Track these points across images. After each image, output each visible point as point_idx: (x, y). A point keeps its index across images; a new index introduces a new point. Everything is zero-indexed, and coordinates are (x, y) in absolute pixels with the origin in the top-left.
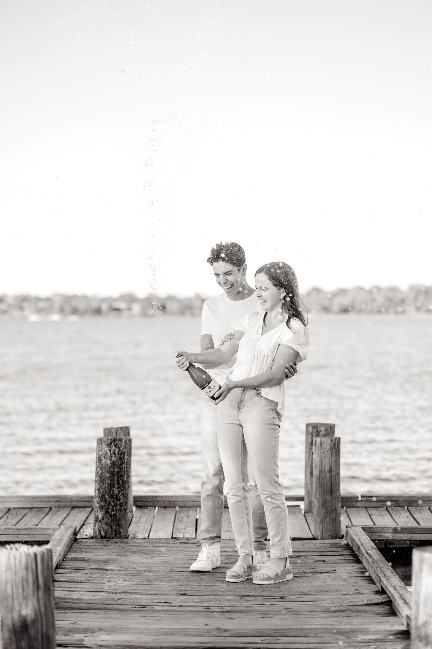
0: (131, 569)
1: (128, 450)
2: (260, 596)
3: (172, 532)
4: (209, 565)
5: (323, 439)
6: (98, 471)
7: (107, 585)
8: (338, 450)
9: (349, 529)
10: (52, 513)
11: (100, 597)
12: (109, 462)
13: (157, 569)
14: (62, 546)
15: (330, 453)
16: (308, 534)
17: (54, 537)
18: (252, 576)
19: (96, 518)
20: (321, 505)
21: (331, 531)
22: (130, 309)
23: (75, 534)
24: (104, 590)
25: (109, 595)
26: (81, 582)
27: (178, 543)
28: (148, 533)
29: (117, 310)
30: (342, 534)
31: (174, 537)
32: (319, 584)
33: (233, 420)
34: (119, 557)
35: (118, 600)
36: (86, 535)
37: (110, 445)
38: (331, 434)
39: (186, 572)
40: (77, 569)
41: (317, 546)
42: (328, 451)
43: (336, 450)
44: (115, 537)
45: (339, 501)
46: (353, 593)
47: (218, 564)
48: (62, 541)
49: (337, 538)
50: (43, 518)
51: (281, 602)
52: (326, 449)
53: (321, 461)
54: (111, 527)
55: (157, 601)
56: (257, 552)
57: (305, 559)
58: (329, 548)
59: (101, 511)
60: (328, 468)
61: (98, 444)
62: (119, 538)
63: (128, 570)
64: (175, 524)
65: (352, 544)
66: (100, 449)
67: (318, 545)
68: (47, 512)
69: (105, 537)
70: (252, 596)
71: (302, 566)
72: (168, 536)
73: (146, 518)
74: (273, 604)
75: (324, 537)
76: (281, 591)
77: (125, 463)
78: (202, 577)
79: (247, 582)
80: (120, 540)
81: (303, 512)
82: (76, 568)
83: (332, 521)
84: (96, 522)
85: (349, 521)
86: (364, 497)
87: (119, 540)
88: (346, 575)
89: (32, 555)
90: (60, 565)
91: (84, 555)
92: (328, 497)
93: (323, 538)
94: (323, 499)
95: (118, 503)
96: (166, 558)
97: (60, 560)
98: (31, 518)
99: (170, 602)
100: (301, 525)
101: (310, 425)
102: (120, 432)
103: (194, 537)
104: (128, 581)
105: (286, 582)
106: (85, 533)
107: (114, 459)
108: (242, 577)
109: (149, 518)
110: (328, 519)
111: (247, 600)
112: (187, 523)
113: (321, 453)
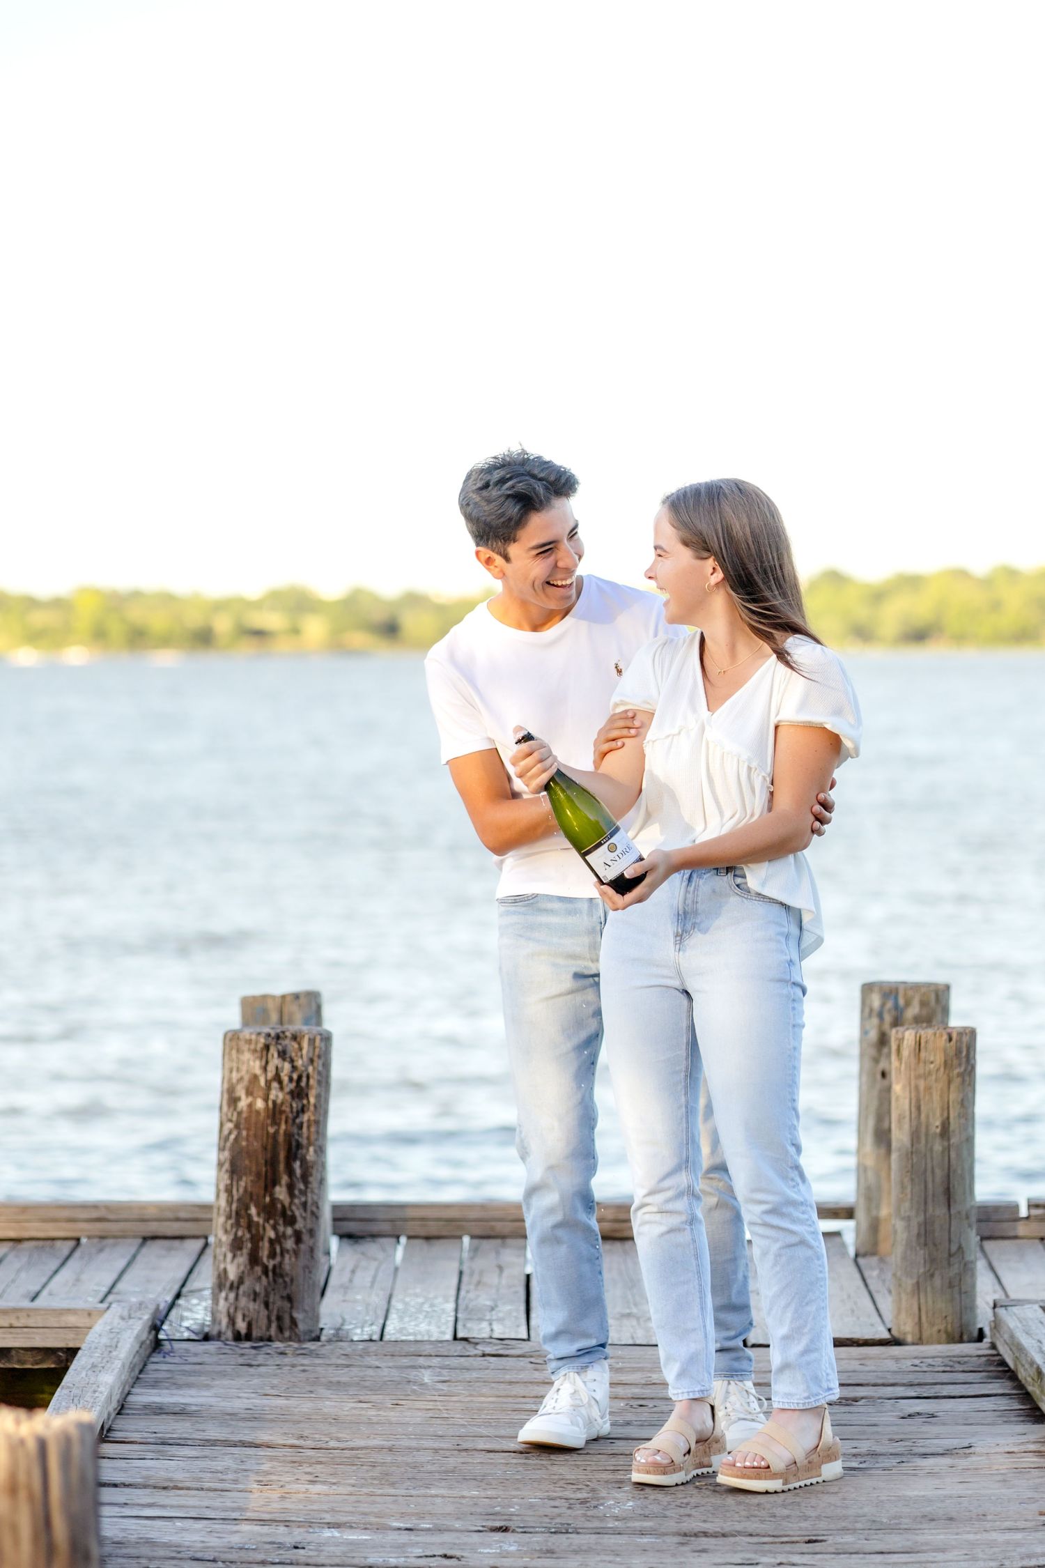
0: (332, 1444)
1: (320, 1068)
2: (739, 1533)
3: (452, 1319)
4: (577, 1429)
5: (922, 1032)
6: (226, 1132)
7: (259, 1500)
8: (970, 1068)
9: (1001, 1311)
10: (82, 1258)
11: (235, 1540)
12: (260, 1104)
13: (414, 1444)
14: (116, 1371)
15: (945, 1077)
16: (872, 1325)
17: (91, 1337)
18: (711, 1466)
19: (219, 1276)
20: (914, 1239)
21: (946, 1317)
22: (295, 631)
23: (156, 1328)
24: (249, 1515)
25: (265, 1529)
26: (176, 1488)
27: (475, 1356)
28: (381, 1321)
29: (259, 634)
30: (979, 1326)
31: (460, 1335)
32: (922, 1493)
33: (664, 977)
34: (292, 1402)
35: (296, 1548)
36: (188, 1328)
37: (265, 1053)
38: (939, 1017)
39: (503, 1452)
40: (163, 1444)
41: (904, 1367)
42: (938, 1070)
43: (962, 1069)
44: (280, 1336)
45: (970, 1226)
46: (1034, 1523)
47: (605, 1428)
48: (114, 1353)
49: (965, 1337)
50: (56, 1272)
51: (808, 1553)
52: (932, 1066)
53: (918, 1101)
54: (267, 1305)
55: (419, 1551)
56: (729, 1383)
57: (871, 1409)
58: (944, 1372)
59: (234, 1257)
60: (938, 1123)
61: (227, 1051)
62: (290, 1339)
63: (324, 1446)
64: (462, 1293)
65: (1016, 1359)
66: (235, 1065)
67: (909, 1363)
68: (66, 1252)
69: (248, 1337)
70: (715, 1535)
71: (864, 1433)
72: (443, 1333)
73: (372, 1272)
74: (784, 1561)
75: (926, 1334)
76: (806, 1518)
77: (312, 1108)
78: (555, 1468)
79: (697, 1487)
80: (296, 1345)
81: (852, 1252)
82: (160, 1438)
83: (951, 1286)
84: (221, 1291)
85: (995, 1281)
86: (1037, 1206)
87: (290, 1346)
88: (1003, 1463)
89: (32, 1445)
90: (109, 1430)
91: (184, 1396)
92: (940, 1211)
93: (920, 1341)
94: (921, 1218)
95: (289, 1231)
96: (440, 1406)
97: (109, 1415)
98: (19, 1271)
99: (458, 1553)
100: (849, 1296)
101: (876, 989)
102: (292, 1008)
103: (525, 1336)
104: (324, 1483)
105: (819, 1488)
106: (186, 1324)
107: (277, 1096)
108: (680, 1469)
109: (380, 1275)
110: (937, 1281)
111: (700, 1548)
112: (498, 1290)
113: (918, 1077)
